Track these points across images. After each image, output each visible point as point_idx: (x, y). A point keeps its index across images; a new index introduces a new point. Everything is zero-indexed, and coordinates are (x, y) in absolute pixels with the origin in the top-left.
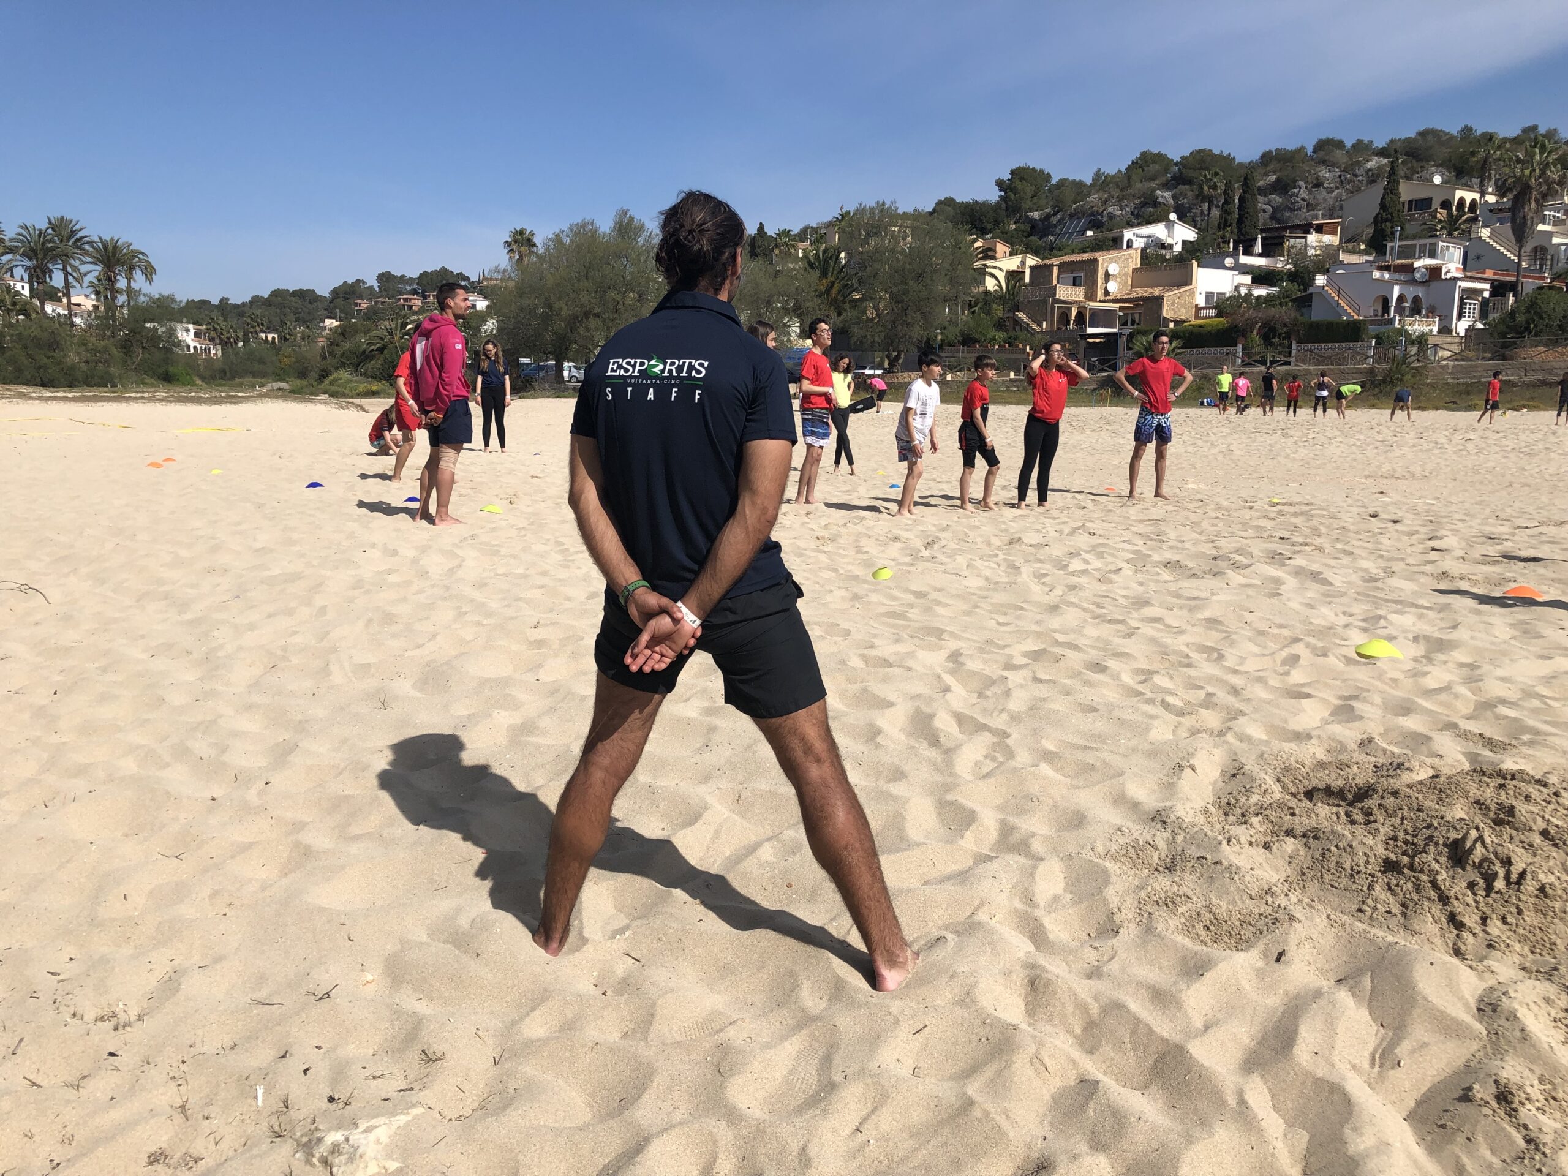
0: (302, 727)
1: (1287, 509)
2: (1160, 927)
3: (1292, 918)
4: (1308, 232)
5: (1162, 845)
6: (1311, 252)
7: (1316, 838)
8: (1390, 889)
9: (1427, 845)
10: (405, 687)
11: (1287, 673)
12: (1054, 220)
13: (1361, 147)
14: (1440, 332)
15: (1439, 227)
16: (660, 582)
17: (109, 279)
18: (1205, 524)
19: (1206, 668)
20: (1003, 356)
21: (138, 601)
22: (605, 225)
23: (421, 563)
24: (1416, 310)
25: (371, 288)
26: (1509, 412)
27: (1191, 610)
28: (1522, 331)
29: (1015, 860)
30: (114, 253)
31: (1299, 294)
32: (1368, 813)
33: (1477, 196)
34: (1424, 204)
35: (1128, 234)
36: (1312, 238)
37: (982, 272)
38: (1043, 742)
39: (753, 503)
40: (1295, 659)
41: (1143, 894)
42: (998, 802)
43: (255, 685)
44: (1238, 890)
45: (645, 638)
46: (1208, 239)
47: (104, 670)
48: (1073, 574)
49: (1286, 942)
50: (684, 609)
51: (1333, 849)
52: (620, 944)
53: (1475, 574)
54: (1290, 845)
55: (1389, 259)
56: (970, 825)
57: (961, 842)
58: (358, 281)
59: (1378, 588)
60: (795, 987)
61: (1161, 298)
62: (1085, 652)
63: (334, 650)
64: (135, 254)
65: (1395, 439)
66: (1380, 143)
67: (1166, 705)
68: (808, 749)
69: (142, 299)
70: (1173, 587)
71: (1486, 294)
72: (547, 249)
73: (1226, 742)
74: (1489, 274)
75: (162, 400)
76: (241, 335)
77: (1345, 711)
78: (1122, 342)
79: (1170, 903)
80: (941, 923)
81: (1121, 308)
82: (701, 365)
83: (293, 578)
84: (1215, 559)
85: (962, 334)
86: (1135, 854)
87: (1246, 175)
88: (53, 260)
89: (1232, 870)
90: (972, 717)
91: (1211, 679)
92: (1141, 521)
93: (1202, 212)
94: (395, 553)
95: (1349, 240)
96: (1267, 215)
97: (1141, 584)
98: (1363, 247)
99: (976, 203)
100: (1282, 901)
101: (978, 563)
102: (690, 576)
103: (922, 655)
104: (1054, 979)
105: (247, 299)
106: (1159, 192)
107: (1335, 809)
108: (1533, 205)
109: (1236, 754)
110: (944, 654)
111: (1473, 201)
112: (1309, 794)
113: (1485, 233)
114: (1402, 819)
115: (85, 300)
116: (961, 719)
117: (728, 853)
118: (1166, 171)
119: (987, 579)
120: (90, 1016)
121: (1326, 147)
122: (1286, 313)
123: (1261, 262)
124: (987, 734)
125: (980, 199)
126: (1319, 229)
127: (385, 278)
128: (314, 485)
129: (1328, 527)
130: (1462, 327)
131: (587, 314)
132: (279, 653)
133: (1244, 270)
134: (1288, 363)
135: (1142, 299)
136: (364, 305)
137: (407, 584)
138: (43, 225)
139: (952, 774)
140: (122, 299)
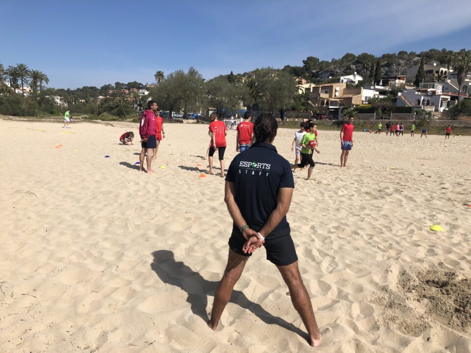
0: (123, 246)
1: (396, 171)
2: (391, 327)
3: (430, 327)
4: (396, 79)
5: (387, 298)
6: (397, 85)
7: (433, 299)
8: (457, 317)
9: (467, 303)
10: (151, 233)
11: (411, 237)
12: (320, 73)
13: (412, 54)
14: (435, 111)
15: (435, 79)
16: (253, 226)
17: (35, 83)
18: (374, 176)
19: (387, 234)
20: (303, 114)
21: (64, 198)
22: (186, 72)
23: (147, 188)
24: (428, 104)
25: (113, 87)
26: (456, 136)
27: (378, 211)
28: (460, 112)
29: (344, 302)
30: (37, 75)
31: (393, 98)
32: (447, 291)
33: (447, 70)
34: (431, 72)
35: (342, 78)
36: (397, 81)
37: (298, 88)
38: (346, 260)
39: (282, 206)
40: (412, 231)
41: (384, 316)
42: (336, 281)
43: (106, 231)
44: (413, 316)
45: (249, 243)
46: (366, 80)
47: (60, 223)
48: (340, 196)
49: (429, 334)
50: (260, 235)
51: (440, 304)
52: (233, 328)
53: (457, 198)
54: (426, 301)
55: (420, 88)
56: (329, 290)
57: (328, 295)
58: (109, 85)
59: (430, 204)
60: (287, 344)
61: (351, 98)
62: (351, 227)
63: (128, 219)
64: (43, 75)
65: (424, 145)
66: (418, 53)
67: (379, 248)
68: (293, 276)
69: (45, 89)
70: (371, 202)
71: (449, 100)
72: (168, 78)
73: (399, 262)
74: (450, 94)
75: (53, 122)
76: (74, 100)
77: (431, 251)
78: (340, 111)
79: (393, 319)
80: (326, 323)
81: (340, 101)
82: (268, 165)
83: (110, 192)
84: (380, 191)
85: (292, 107)
86: (379, 301)
87: (378, 61)
88: (19, 77)
89: (410, 309)
90: (323, 251)
91: (390, 238)
92: (355, 175)
93: (364, 72)
94: (138, 184)
95: (408, 81)
96: (384, 74)
97: (361, 201)
98: (412, 84)
99: (297, 67)
100: (426, 320)
101: (311, 191)
102: (262, 225)
103: (303, 227)
104: (364, 345)
105: (76, 89)
106: (351, 66)
107: (437, 289)
108: (464, 74)
109: (402, 266)
110: (309, 227)
111: (446, 71)
112: (427, 282)
113: (449, 81)
114: (458, 294)
115: (27, 89)
116: (319, 251)
117: (258, 296)
118: (354, 59)
119: (315, 198)
120: (82, 348)
121: (402, 53)
122: (389, 104)
123: (382, 88)
124: (328, 257)
125: (298, 66)
126: (399, 78)
127: (117, 84)
128: (107, 156)
129: (410, 178)
130: (442, 109)
131: (180, 98)
132: (111, 219)
133: (377, 90)
134: (389, 119)
135: (346, 98)
136: (111, 92)
137: (145, 195)
138: (16, 66)
139: (321, 271)
140: (39, 88)
